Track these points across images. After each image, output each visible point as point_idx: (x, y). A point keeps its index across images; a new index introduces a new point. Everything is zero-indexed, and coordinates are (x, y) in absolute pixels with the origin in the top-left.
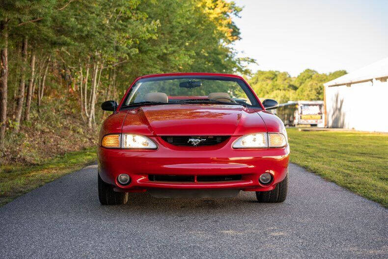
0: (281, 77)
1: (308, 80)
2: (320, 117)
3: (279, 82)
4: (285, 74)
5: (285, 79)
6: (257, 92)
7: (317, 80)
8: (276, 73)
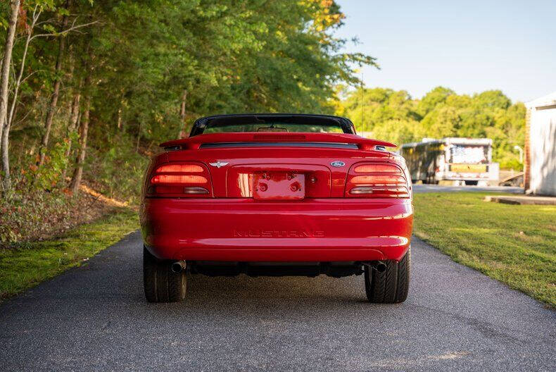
0: (395, 99)
1: (439, 105)
2: (485, 168)
3: (392, 105)
4: (402, 94)
5: (403, 103)
6: (356, 123)
7: (455, 106)
8: (388, 93)
